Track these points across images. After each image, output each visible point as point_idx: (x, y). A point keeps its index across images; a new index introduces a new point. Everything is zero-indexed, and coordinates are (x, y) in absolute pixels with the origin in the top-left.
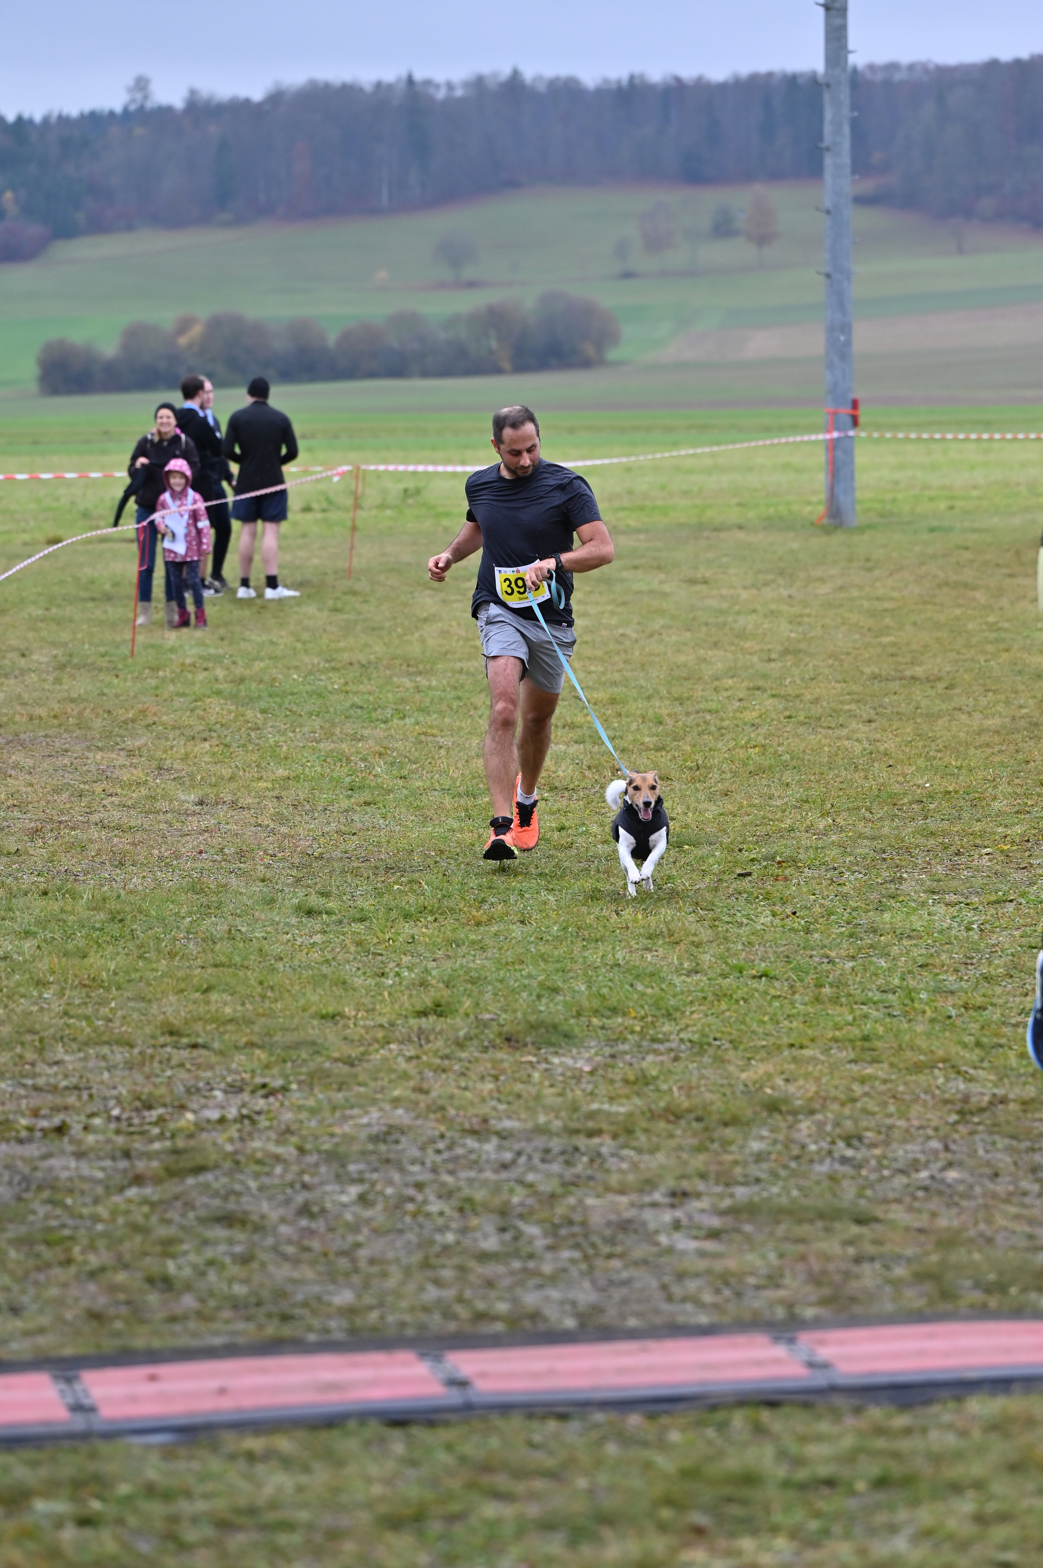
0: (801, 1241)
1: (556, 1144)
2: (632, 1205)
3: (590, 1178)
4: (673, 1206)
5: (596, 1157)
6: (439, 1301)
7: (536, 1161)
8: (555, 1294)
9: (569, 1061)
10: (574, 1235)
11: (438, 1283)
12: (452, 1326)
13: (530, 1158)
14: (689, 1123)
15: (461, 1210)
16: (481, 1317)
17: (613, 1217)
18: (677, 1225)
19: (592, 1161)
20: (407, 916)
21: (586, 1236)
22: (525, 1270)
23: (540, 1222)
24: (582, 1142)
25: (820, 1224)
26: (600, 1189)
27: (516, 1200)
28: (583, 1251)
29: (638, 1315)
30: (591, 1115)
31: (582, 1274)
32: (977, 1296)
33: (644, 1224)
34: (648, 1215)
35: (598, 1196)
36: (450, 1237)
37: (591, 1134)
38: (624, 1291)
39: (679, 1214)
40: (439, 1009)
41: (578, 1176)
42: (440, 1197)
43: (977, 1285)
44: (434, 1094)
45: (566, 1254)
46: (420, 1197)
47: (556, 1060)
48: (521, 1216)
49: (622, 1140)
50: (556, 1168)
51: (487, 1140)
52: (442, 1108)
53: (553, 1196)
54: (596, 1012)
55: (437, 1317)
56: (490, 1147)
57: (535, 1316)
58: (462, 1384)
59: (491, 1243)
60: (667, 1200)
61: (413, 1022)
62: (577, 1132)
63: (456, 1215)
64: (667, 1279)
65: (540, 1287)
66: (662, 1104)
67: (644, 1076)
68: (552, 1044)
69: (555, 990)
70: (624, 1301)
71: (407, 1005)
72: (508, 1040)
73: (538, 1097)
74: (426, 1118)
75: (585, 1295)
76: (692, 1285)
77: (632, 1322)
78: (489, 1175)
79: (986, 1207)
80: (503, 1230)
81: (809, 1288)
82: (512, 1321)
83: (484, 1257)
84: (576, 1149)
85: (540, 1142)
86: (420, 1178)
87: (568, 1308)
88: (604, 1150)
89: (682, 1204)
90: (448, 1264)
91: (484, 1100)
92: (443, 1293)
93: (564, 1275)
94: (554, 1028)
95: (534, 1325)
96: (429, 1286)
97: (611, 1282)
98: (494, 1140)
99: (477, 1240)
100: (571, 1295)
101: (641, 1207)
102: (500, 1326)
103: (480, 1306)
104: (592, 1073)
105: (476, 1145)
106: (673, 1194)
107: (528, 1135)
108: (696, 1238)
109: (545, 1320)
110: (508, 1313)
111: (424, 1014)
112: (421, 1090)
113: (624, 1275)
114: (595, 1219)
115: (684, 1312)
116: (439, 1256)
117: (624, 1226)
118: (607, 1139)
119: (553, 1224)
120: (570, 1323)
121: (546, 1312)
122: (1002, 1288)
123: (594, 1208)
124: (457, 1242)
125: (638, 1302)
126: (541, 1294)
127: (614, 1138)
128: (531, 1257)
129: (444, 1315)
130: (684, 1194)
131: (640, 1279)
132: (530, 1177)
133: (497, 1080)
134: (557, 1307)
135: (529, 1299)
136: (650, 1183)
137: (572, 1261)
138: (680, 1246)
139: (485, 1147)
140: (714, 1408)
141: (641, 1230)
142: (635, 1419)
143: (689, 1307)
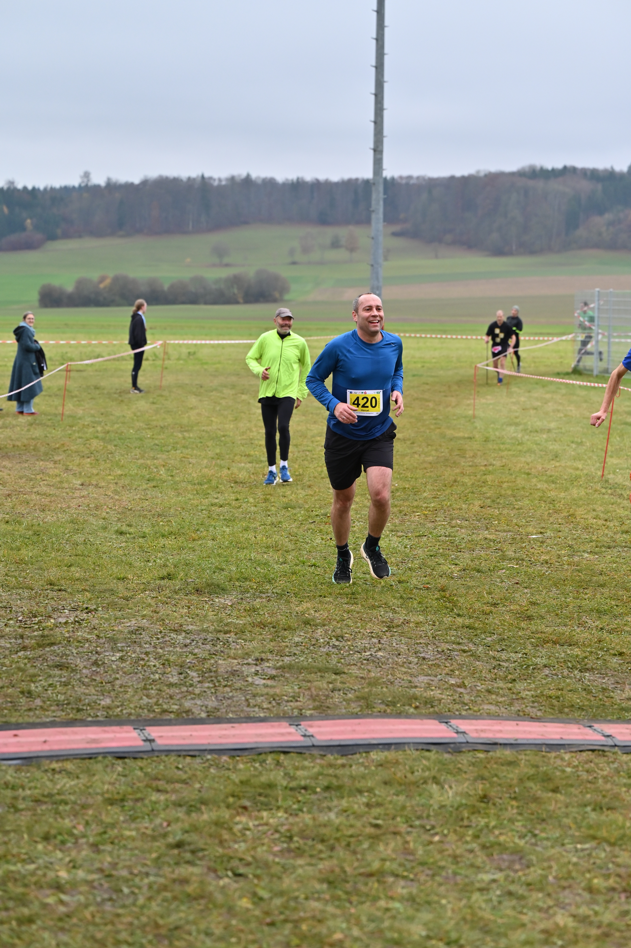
0: (309, 681)
1: (210, 636)
2: (239, 664)
3: (222, 652)
4: (256, 665)
5: (226, 643)
6: (148, 704)
7: (200, 644)
8: (199, 702)
9: (223, 601)
10: (212, 677)
11: (148, 696)
12: (152, 716)
13: (198, 642)
14: (269, 629)
15: (163, 664)
16: (164, 711)
17: (230, 669)
18: (256, 673)
19: (224, 644)
20: (163, 536)
21: (216, 677)
22: (187, 691)
23: (197, 670)
24: (221, 636)
25: (319, 674)
26: (226, 657)
27: (188, 661)
28: (214, 684)
29: (232, 712)
30: (227, 625)
32: (383, 707)
33: (242, 672)
34: (245, 669)
35: (224, 660)
36: (157, 676)
37: (226, 633)
38: (230, 701)
39: (258, 668)
40: (169, 577)
41: (217, 651)
42: (155, 659)
43: (383, 702)
44: (161, 614)
45: (207, 685)
46: (146, 659)
47: (217, 600)
48: (189, 668)
49: (239, 635)
50: (208, 647)
51: (180, 634)
52: (163, 620)
53: (205, 659)
54: (238, 580)
55: (146, 711)
57: (188, 712)
58: (151, 741)
59: (174, 680)
60: (254, 662)
61: (157, 582)
62: (220, 631)
63: (161, 666)
64: (248, 697)
65: (192, 699)
66: (259, 620)
67: (254, 608)
68: (216, 593)
69: (222, 570)
70: (229, 706)
71: (156, 574)
72: (197, 591)
73: (206, 616)
74: (156, 624)
75: (212, 703)
76: (259, 700)
77: (230, 716)
78: (178, 649)
79: (393, 668)
80: (181, 674)
81: (310, 702)
82: (178, 713)
83: (171, 685)
84: (218, 639)
85: (203, 635)
86: (148, 650)
87: (204, 708)
88: (230, 639)
89: (260, 664)
90: (154, 688)
91: (182, 617)
92: (150, 701)
93: (204, 694)
94: (218, 586)
95: (187, 715)
96: (144, 697)
97: (224, 697)
98: (184, 634)
99: (169, 678)
100: (206, 703)
101: (242, 665)
102: (172, 716)
103: (165, 707)
104: (231, 606)
105: (175, 636)
106: (257, 660)
107: (199, 632)
108: (264, 679)
109: (193, 713)
110: (177, 710)
111: (163, 578)
112: (155, 612)
113: (231, 694)
114: (221, 670)
115: (254, 711)
116: (151, 684)
117: (234, 673)
118: (232, 635)
119: (203, 671)
120: (203, 715)
121: (194, 710)
122: (394, 704)
123: (221, 665)
124: (160, 679)
125: (234, 706)
126: (193, 702)
127: (235, 635)
128: (191, 685)
129: (149, 711)
130: (262, 660)
131: (237, 696)
132: (196, 651)
133: (189, 608)
134: (199, 708)
135: (187, 704)
136: (248, 655)
137: (208, 688)
138: (257, 683)
139: (180, 637)
140: (260, 754)
141: (240, 675)
142: (225, 758)
143: (256, 709)
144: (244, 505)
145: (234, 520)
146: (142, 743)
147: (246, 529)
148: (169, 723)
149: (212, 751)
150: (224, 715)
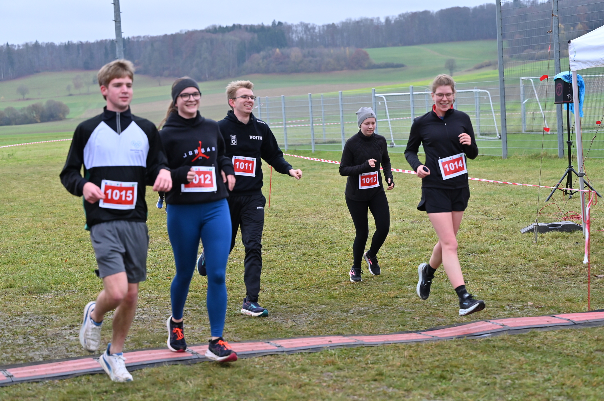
0: (104, 335)
1: (40, 317)
2: (59, 329)
3: (48, 324)
4: (70, 329)
5: (51, 319)
6: (6, 357)
7: (35, 321)
8: (37, 353)
9: (46, 296)
10: (44, 338)
11: (6, 353)
12: (9, 363)
13: (33, 320)
14: (76, 309)
15: (13, 334)
16: (17, 360)
17: (54, 333)
18: (71, 334)
19: (49, 320)
20: (4, 264)
21: (46, 338)
22: (30, 348)
23: (34, 336)
24: (47, 316)
25: (108, 330)
26: (51, 326)
27: (28, 331)
28: (46, 342)
29: (58, 356)
30: (50, 309)
31: (45, 347)
32: (148, 344)
33: (62, 334)
34: (63, 332)
35: (50, 328)
36: (10, 341)
37: (50, 313)
38: (56, 351)
39: (71, 331)
40: (11, 286)
41: (45, 324)
42: (8, 332)
43: (148, 342)
44: (8, 307)
45: (41, 343)
46: (2, 332)
47: (42, 296)
48: (29, 335)
49: (57, 314)
50: (40, 322)
51: (22, 317)
52: (10, 310)
53: (38, 329)
54: (54, 284)
55: (5, 361)
56: (22, 319)
57: (31, 359)
58: (11, 376)
59: (21, 342)
60: (69, 328)
61: (4, 290)
62: (46, 313)
63: (12, 336)
64: (67, 347)
65: (34, 351)
66: (69, 305)
67: (65, 299)
68: (41, 292)
69: (43, 279)
70: (56, 353)
71: (3, 285)
72: (30, 292)
73: (36, 306)
74: (6, 313)
75: (45, 352)
76: (74, 348)
77: (57, 358)
78: (21, 325)
79: (152, 323)
80: (25, 338)
82: (25, 360)
83: (19, 345)
84: (45, 317)
85: (36, 316)
86: (3, 327)
87: (41, 356)
88: (53, 317)
89: (72, 328)
90: (9, 348)
91: (22, 307)
92: (8, 355)
93: (40, 348)
94: (42, 288)
95: (31, 361)
96: (4, 354)
97: (53, 349)
98: (24, 317)
99: (17, 341)
100: (42, 353)
101: (62, 330)
102: (22, 362)
103: (17, 357)
104: (52, 299)
105: (19, 318)
106: (70, 326)
107: (33, 315)
108: (76, 336)
109: (34, 359)
110: (25, 358)
111: (7, 287)
112: (5, 306)
113: (56, 347)
114: (49, 334)
115: (71, 354)
116: (7, 346)
117: (57, 335)
118: (54, 314)
119: (38, 336)
120: (41, 360)
121: (35, 357)
122: (154, 342)
123: (49, 331)
124: (12, 342)
125: (59, 353)
126: (34, 353)
127: (56, 314)
128: (32, 344)
129: (7, 360)
130: (73, 326)
131: (60, 347)
132: (33, 325)
133: (25, 302)
134: (38, 356)
135: (31, 355)
136: (64, 324)
137: (43, 344)
138: (71, 339)
139: (21, 318)
140: (77, 377)
141: (61, 336)
142: (56, 381)
143: (73, 353)
144: (53, 242)
145: (47, 251)
146: (6, 378)
147: (56, 255)
148: (21, 365)
149: (48, 378)
150: (54, 358)
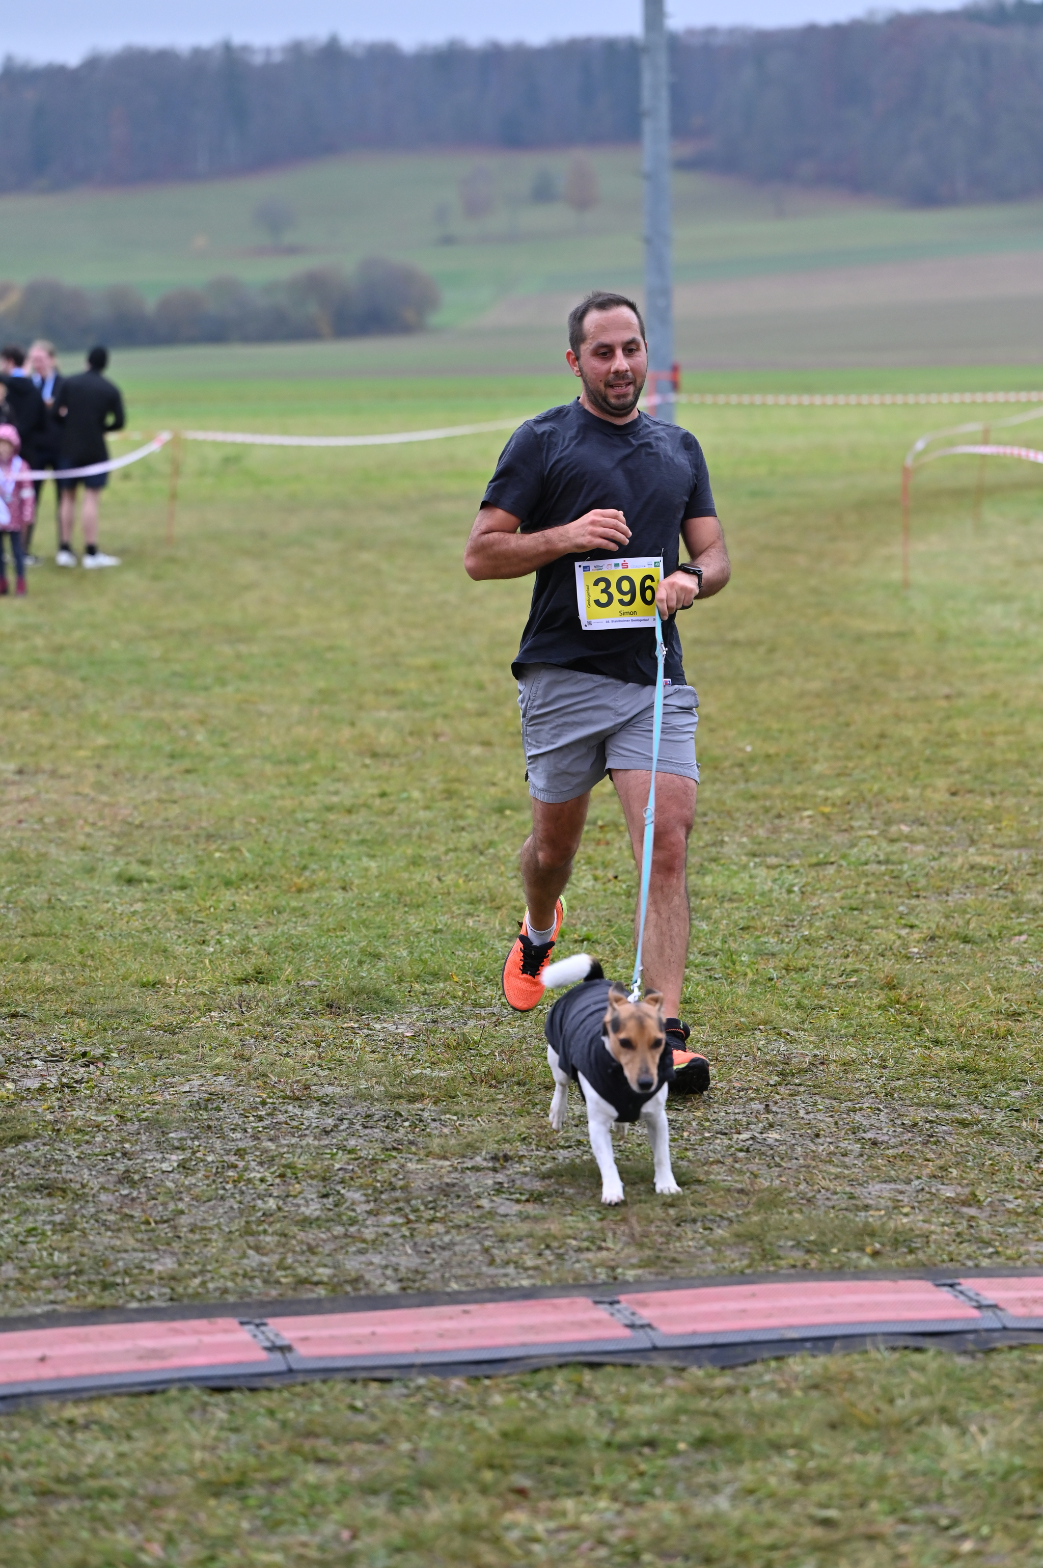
1: (377, 1111)
2: (454, 1169)
3: (411, 1142)
4: (495, 1170)
5: (418, 1123)
6: (261, 1267)
7: (359, 1127)
8: (377, 1259)
9: (391, 1027)
10: (397, 1200)
11: (257, 1249)
12: (274, 1293)
13: (352, 1123)
14: (511, 1088)
15: (282, 1176)
16: (302, 1282)
17: (436, 1182)
18: (498, 1189)
19: (413, 1126)
20: (228, 884)
21: (407, 1201)
22: (346, 1235)
23: (361, 1187)
24: (404, 1107)
26: (421, 1153)
27: (337, 1166)
28: (406, 1216)
29: (457, 1278)
30: (413, 1081)
31: (403, 1236)
32: (800, 1256)
33: (466, 1187)
34: (470, 1179)
35: (420, 1161)
36: (272, 1204)
37: (412, 1099)
38: (447, 1254)
39: (500, 1178)
40: (260, 977)
41: (399, 1142)
42: (261, 1164)
43: (797, 1245)
44: (255, 1061)
45: (389, 1219)
46: (241, 1164)
47: (378, 1026)
48: (342, 1181)
49: (441, 1105)
50: (377, 1133)
51: (309, 1106)
52: (264, 1075)
53: (375, 1161)
54: (418, 978)
55: (259, 1283)
57: (355, 1281)
58: (285, 1349)
59: (314, 1209)
60: (489, 1164)
61: (234, 989)
62: (400, 1096)
63: (278, 1181)
64: (487, 1244)
65: (361, 1252)
66: (483, 1069)
67: (466, 1041)
68: (374, 1010)
69: (377, 956)
70: (446, 1265)
71: (228, 972)
72: (330, 1006)
73: (359, 1063)
74: (248, 1085)
75: (407, 1260)
76: (514, 1249)
77: (454, 1286)
78: (310, 1140)
79: (807, 1167)
80: (326, 1196)
81: (631, 1250)
82: (334, 1286)
83: (307, 1223)
84: (397, 1114)
85: (362, 1107)
86: (242, 1145)
87: (389, 1272)
88: (426, 1115)
89: (504, 1167)
90: (270, 1230)
91: (305, 1067)
92: (265, 1259)
93: (386, 1240)
94: (376, 994)
95: (356, 1290)
96: (251, 1252)
97: (433, 1246)
98: (316, 1106)
99: (298, 1206)
100: (394, 1260)
101: (463, 1171)
102: (321, 1292)
103: (301, 1271)
104: (414, 1038)
105: (298, 1112)
106: (495, 1158)
107: (350, 1101)
108: (518, 1201)
109: (367, 1284)
110: (330, 1278)
111: (246, 981)
112: (242, 1058)
113: (447, 1239)
114: (417, 1184)
115: (506, 1275)
116: (260, 1222)
117: (446, 1190)
118: (429, 1104)
119: (375, 1188)
120: (392, 1288)
121: (367, 1277)
122: (823, 1247)
123: (415, 1172)
124: (279, 1208)
125: (460, 1265)
126: (363, 1258)
127: (435, 1103)
128: (353, 1222)
129: (266, 1282)
130: (506, 1158)
131: (462, 1243)
132: (353, 1142)
133: (318, 1046)
134: (379, 1271)
135: (352, 1264)
136: (472, 1147)
137: (394, 1225)
138: (502, 1210)
139: (309, 1113)
140: (536, 1371)
141: (462, 1194)
142: (456, 1382)
143: (511, 1270)
144: (402, 805)
145: (384, 843)
146: (264, 1355)
147: (416, 862)
148: (317, 1307)
149: (426, 1368)
150: (439, 1286)
